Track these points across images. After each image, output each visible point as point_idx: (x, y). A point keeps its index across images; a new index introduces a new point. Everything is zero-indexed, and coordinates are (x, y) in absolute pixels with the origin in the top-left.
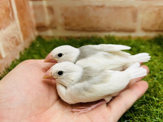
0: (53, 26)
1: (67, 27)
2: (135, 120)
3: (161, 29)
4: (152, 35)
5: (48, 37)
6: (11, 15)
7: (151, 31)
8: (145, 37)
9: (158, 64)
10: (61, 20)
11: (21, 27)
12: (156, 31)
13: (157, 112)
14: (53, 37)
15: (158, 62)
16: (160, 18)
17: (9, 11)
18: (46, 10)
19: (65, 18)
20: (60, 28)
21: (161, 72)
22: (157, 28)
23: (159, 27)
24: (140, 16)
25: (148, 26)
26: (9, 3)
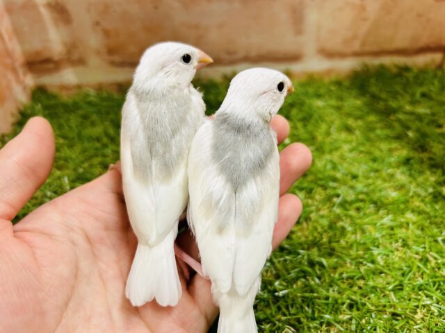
0: (74, 57)
1: (117, 58)
2: (277, 323)
4: (347, 65)
5: (64, 87)
7: (342, 55)
8: (329, 72)
9: (350, 157)
10: (94, 41)
12: (356, 54)
13: (327, 298)
14: (79, 87)
15: (351, 151)
16: (365, 20)
18: (45, 14)
19: (106, 33)
20: (94, 61)
21: (354, 182)
22: (356, 46)
23: (363, 44)
24: (312, 17)
25: (335, 44)
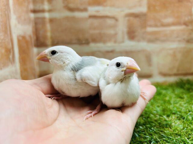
3: (180, 72)
4: (172, 79)
6: (11, 57)
7: (170, 75)
9: (185, 105)
11: (21, 72)
12: (176, 75)
17: (10, 52)
21: (191, 113)
26: (10, 44)
